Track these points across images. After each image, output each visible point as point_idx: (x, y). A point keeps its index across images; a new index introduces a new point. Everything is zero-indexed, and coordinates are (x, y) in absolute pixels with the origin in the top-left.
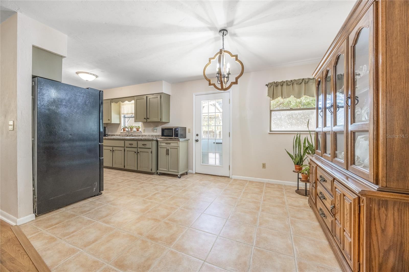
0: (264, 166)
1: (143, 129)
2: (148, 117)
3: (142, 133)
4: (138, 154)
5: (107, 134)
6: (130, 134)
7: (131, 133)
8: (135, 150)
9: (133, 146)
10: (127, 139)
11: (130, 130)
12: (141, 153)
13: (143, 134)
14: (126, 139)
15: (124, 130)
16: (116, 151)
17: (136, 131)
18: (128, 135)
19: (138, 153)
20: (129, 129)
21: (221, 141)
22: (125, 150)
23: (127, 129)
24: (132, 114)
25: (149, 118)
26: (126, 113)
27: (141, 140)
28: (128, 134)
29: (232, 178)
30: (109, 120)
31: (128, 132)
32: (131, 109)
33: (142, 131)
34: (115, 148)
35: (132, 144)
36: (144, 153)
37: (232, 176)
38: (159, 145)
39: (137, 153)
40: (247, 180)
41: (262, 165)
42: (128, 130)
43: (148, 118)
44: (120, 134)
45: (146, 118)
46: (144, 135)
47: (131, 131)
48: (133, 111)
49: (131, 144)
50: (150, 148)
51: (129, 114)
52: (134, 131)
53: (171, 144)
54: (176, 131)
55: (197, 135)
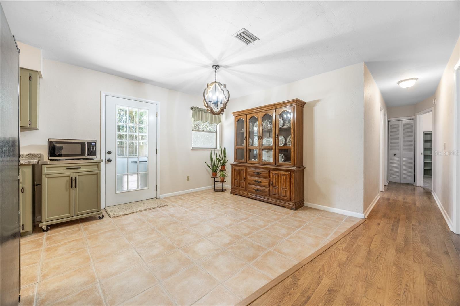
0: (188, 178)
21: (145, 159)
29: (160, 198)
37: (161, 195)
40: (175, 195)
41: (186, 178)
53: (80, 168)
54: (92, 146)
55: (109, 153)
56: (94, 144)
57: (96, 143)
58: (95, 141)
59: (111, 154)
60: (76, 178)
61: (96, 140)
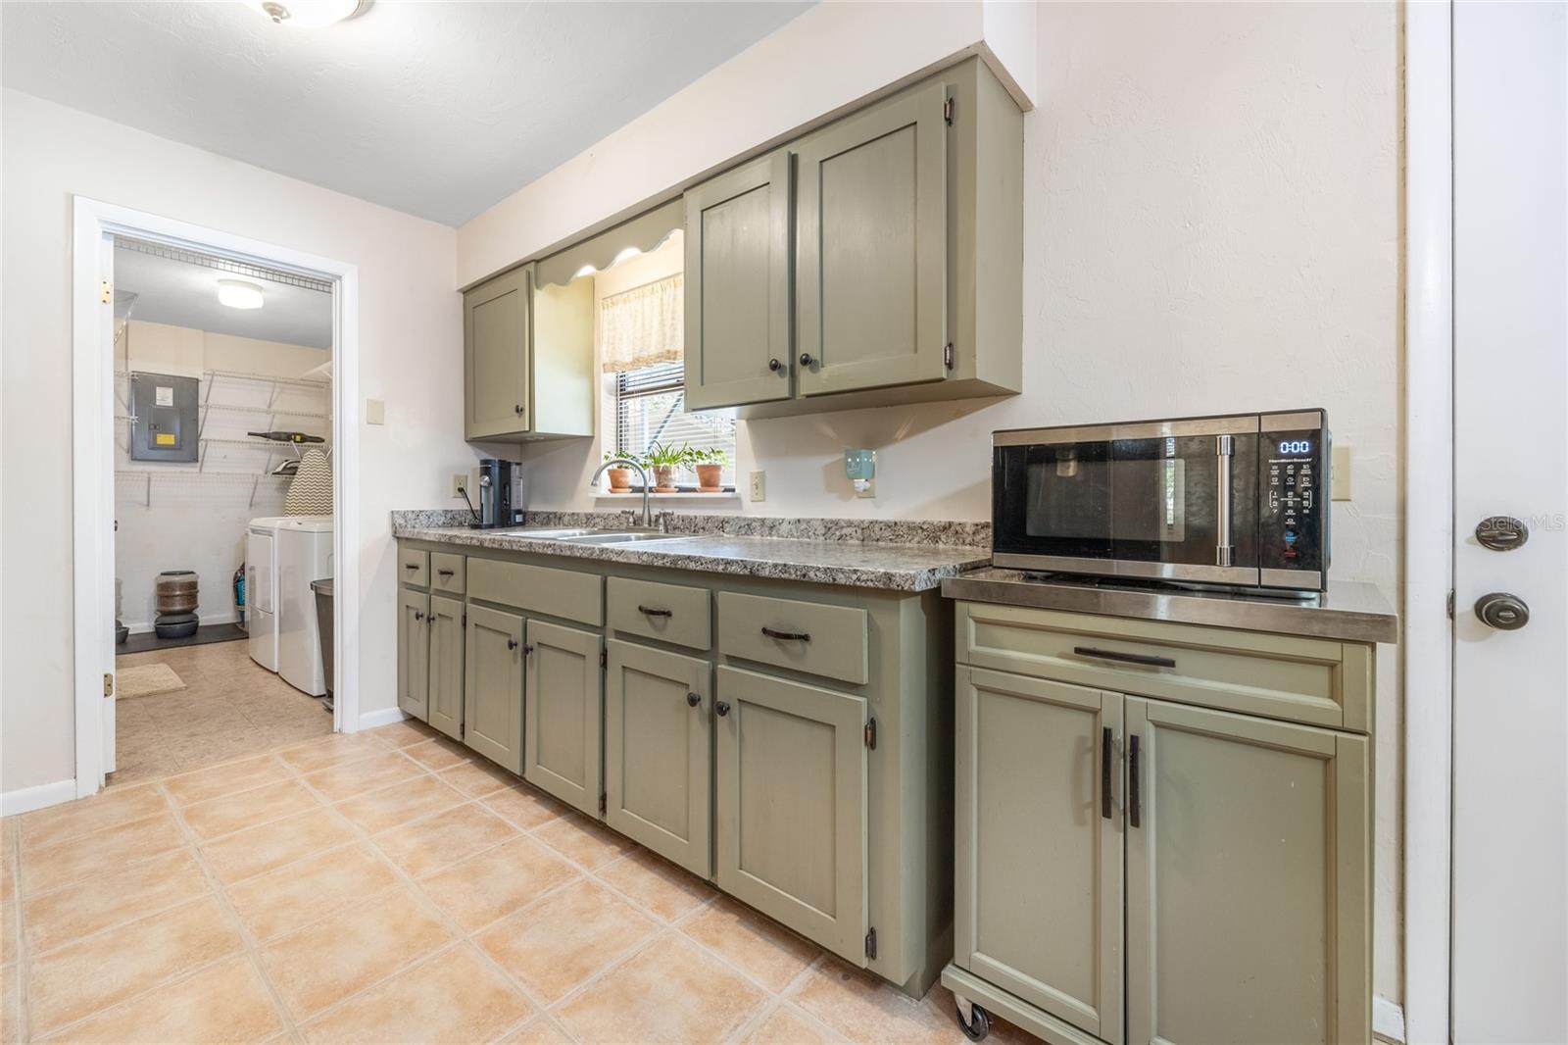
1: (753, 466)
2: (807, 345)
3: (740, 507)
4: (722, 722)
5: (521, 506)
6: (655, 512)
7: (663, 501)
8: (693, 671)
9: (672, 632)
10: (621, 559)
11: (653, 483)
12: (747, 711)
13: (752, 511)
14: (617, 563)
15: (616, 485)
16: (544, 652)
17: (693, 490)
18: (641, 518)
19: (721, 709)
20: (649, 473)
22: (604, 654)
23: (632, 477)
24: (670, 356)
25: (815, 355)
26: (629, 359)
27: (750, 580)
28: (639, 511)
30: (519, 410)
31: (641, 495)
32: (662, 323)
33: (743, 489)
34: (539, 630)
35: (668, 614)
36: (782, 721)
38: (959, 657)
39: (706, 703)
42: (642, 484)
43: (806, 361)
44: (590, 509)
45: (784, 360)
46: (763, 521)
47: (662, 486)
48: (673, 338)
49: (652, 613)
50: (852, 687)
51: (648, 362)
52: (681, 490)
53: (1170, 664)
54: (1283, 467)
55: (1500, 535)
56: (1302, 447)
57: (1315, 437)
58: (1310, 423)
59: (1524, 547)
60: (1135, 740)
61: (1322, 411)
